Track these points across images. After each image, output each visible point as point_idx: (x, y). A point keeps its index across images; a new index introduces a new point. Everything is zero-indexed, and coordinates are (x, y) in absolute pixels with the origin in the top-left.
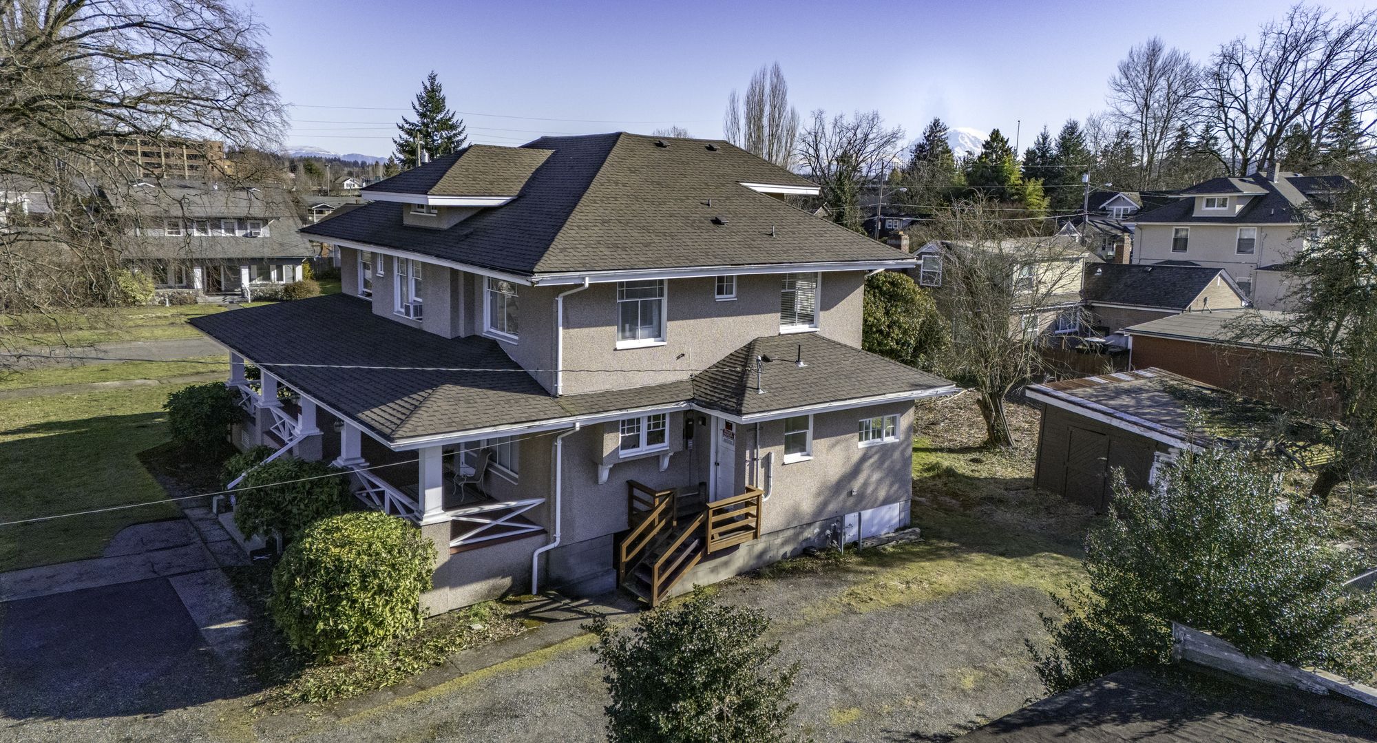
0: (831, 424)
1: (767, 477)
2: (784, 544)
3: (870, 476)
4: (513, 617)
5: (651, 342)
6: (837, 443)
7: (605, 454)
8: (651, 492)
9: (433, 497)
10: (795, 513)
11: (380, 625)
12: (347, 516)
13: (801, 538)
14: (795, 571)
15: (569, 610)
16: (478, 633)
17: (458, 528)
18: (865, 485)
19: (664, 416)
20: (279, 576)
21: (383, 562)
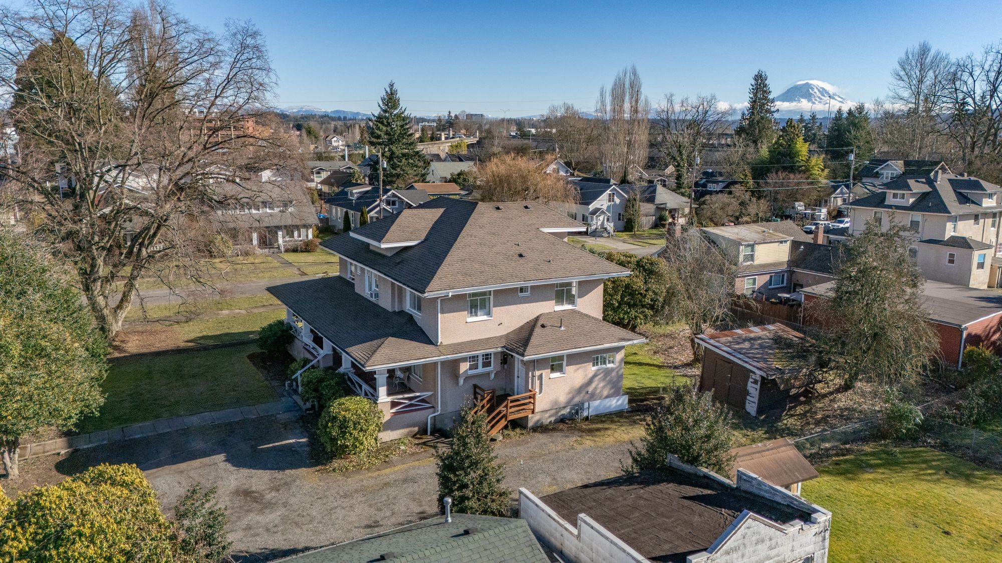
0: (576, 359)
1: (541, 384)
2: (550, 417)
3: (599, 385)
4: (418, 444)
5: (485, 318)
6: (580, 367)
7: (461, 372)
8: (483, 390)
9: (382, 391)
10: (556, 402)
11: (362, 444)
12: (347, 398)
13: (560, 414)
14: (554, 430)
15: (443, 443)
16: (403, 450)
17: (394, 404)
18: (596, 388)
19: (491, 354)
20: (321, 422)
21: (362, 419)
